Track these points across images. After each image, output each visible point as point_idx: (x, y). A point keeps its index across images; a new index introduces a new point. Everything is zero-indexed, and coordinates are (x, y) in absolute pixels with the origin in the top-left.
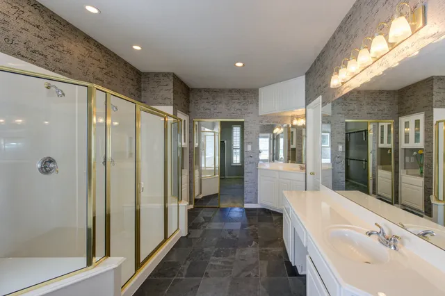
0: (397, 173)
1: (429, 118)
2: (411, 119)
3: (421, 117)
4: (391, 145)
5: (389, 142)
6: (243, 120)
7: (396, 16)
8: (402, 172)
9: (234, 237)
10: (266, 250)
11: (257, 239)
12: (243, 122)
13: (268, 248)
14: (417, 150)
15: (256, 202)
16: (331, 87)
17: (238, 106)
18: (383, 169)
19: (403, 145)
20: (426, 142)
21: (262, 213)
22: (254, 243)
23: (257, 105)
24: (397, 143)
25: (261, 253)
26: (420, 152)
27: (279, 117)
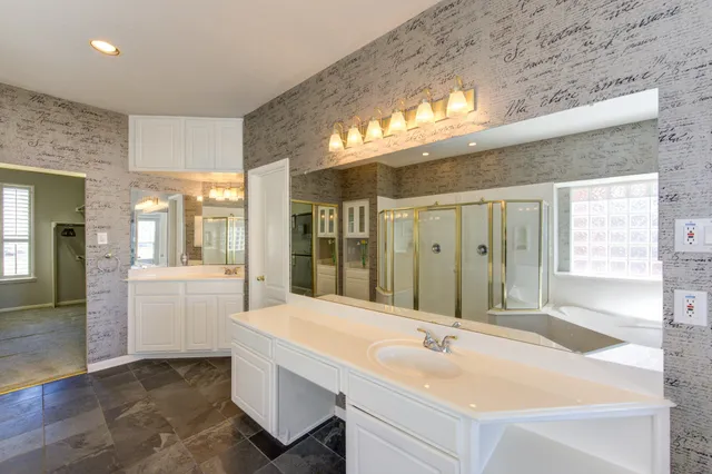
0: (341, 266)
1: (373, 206)
2: (356, 205)
3: (365, 204)
4: (334, 234)
5: (331, 230)
6: (84, 175)
7: (456, 89)
8: (346, 265)
9: (99, 448)
10: (202, 438)
11: (166, 426)
12: (83, 180)
13: (203, 433)
14: (359, 240)
15: (124, 352)
16: (330, 150)
17: (64, 141)
18: (323, 263)
19: (348, 234)
20: (370, 231)
21: (146, 371)
22: (164, 437)
23: (125, 148)
24: (341, 231)
25: (193, 449)
26: (363, 242)
27: (179, 180)
